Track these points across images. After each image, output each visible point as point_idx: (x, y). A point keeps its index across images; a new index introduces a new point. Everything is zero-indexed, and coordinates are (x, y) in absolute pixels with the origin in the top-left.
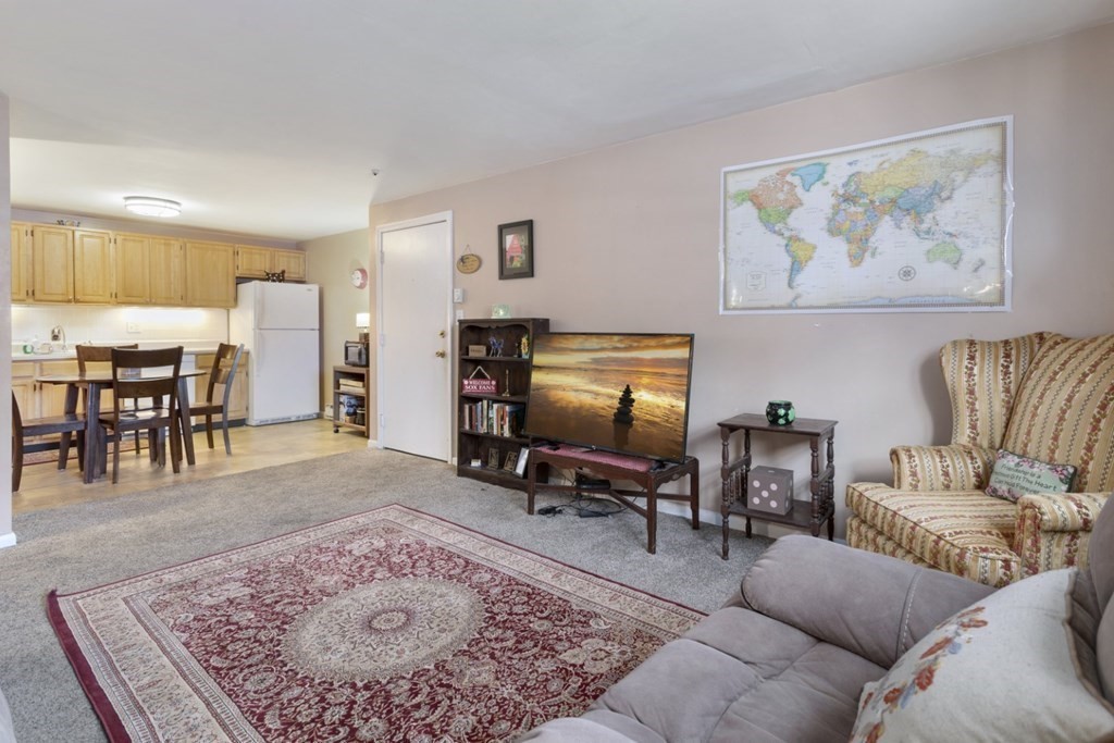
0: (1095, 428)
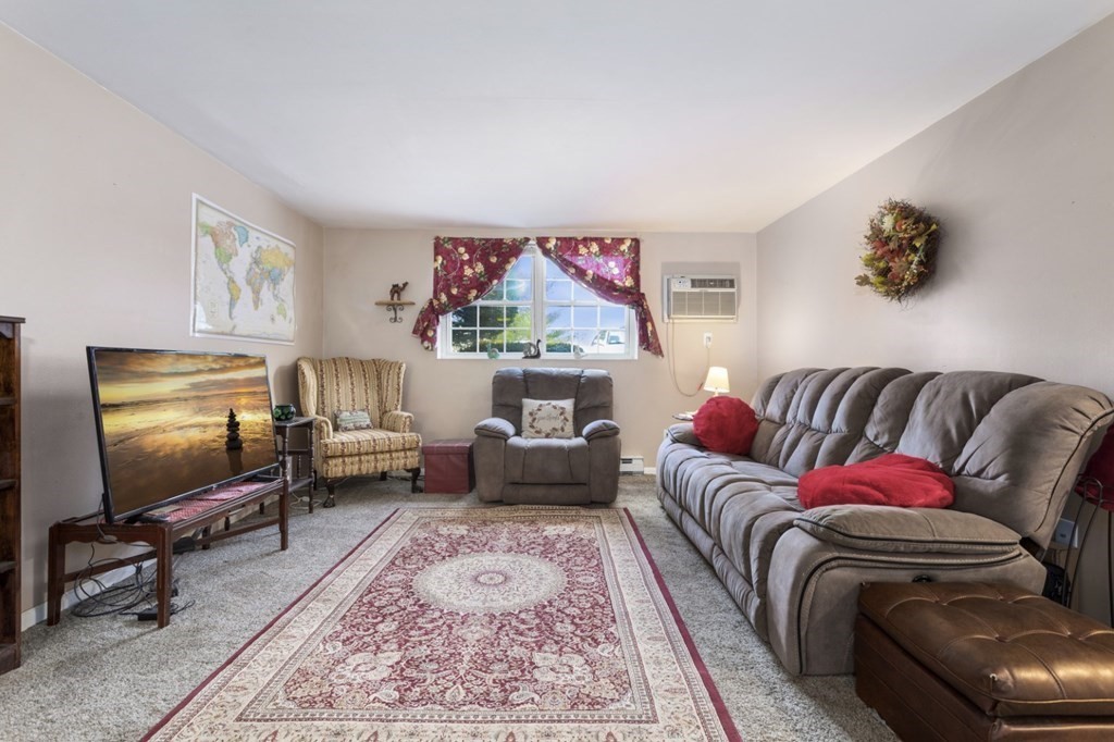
0: (353, 393)
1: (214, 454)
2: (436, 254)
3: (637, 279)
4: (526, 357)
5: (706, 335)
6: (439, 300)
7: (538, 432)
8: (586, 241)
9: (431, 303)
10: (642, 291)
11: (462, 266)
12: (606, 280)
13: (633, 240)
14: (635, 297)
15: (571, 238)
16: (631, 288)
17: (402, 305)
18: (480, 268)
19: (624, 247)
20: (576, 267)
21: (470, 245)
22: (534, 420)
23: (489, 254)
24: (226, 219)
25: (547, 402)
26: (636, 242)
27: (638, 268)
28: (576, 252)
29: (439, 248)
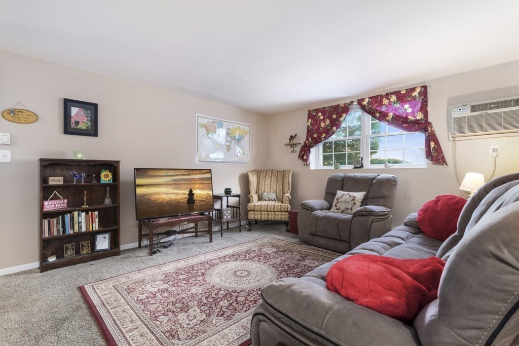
0: (271, 184)
1: (181, 204)
2: (309, 118)
3: (426, 114)
4: (355, 168)
5: (492, 147)
6: (309, 141)
7: (338, 209)
8: (388, 96)
9: (305, 142)
10: (430, 120)
11: (320, 123)
12: (402, 117)
13: (422, 87)
14: (423, 126)
15: (378, 96)
16: (421, 120)
17: (296, 145)
18: (328, 122)
19: (415, 94)
20: (380, 112)
21: (323, 111)
22: (338, 202)
23: (332, 114)
24: (211, 120)
25: (347, 193)
26: (425, 87)
27: (426, 105)
28: (381, 104)
29: (310, 115)
